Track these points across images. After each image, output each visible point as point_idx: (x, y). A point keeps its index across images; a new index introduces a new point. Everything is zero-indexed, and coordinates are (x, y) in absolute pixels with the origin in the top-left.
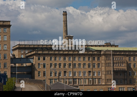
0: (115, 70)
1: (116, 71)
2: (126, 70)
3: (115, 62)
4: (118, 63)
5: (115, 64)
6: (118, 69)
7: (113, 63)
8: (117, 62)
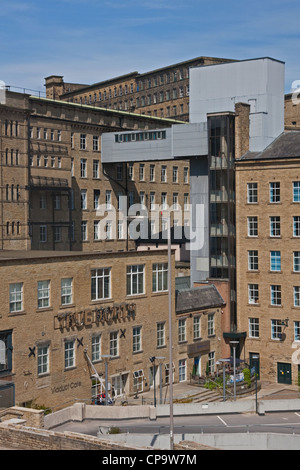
0: (35, 181)
1: (39, 188)
2: (70, 186)
3: (35, 147)
4: (46, 153)
5: (35, 158)
6: (46, 178)
7: (30, 153)
8: (42, 148)
